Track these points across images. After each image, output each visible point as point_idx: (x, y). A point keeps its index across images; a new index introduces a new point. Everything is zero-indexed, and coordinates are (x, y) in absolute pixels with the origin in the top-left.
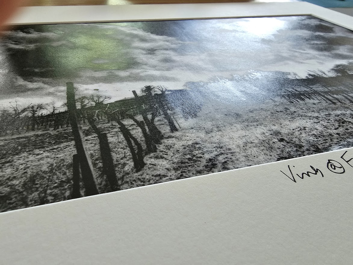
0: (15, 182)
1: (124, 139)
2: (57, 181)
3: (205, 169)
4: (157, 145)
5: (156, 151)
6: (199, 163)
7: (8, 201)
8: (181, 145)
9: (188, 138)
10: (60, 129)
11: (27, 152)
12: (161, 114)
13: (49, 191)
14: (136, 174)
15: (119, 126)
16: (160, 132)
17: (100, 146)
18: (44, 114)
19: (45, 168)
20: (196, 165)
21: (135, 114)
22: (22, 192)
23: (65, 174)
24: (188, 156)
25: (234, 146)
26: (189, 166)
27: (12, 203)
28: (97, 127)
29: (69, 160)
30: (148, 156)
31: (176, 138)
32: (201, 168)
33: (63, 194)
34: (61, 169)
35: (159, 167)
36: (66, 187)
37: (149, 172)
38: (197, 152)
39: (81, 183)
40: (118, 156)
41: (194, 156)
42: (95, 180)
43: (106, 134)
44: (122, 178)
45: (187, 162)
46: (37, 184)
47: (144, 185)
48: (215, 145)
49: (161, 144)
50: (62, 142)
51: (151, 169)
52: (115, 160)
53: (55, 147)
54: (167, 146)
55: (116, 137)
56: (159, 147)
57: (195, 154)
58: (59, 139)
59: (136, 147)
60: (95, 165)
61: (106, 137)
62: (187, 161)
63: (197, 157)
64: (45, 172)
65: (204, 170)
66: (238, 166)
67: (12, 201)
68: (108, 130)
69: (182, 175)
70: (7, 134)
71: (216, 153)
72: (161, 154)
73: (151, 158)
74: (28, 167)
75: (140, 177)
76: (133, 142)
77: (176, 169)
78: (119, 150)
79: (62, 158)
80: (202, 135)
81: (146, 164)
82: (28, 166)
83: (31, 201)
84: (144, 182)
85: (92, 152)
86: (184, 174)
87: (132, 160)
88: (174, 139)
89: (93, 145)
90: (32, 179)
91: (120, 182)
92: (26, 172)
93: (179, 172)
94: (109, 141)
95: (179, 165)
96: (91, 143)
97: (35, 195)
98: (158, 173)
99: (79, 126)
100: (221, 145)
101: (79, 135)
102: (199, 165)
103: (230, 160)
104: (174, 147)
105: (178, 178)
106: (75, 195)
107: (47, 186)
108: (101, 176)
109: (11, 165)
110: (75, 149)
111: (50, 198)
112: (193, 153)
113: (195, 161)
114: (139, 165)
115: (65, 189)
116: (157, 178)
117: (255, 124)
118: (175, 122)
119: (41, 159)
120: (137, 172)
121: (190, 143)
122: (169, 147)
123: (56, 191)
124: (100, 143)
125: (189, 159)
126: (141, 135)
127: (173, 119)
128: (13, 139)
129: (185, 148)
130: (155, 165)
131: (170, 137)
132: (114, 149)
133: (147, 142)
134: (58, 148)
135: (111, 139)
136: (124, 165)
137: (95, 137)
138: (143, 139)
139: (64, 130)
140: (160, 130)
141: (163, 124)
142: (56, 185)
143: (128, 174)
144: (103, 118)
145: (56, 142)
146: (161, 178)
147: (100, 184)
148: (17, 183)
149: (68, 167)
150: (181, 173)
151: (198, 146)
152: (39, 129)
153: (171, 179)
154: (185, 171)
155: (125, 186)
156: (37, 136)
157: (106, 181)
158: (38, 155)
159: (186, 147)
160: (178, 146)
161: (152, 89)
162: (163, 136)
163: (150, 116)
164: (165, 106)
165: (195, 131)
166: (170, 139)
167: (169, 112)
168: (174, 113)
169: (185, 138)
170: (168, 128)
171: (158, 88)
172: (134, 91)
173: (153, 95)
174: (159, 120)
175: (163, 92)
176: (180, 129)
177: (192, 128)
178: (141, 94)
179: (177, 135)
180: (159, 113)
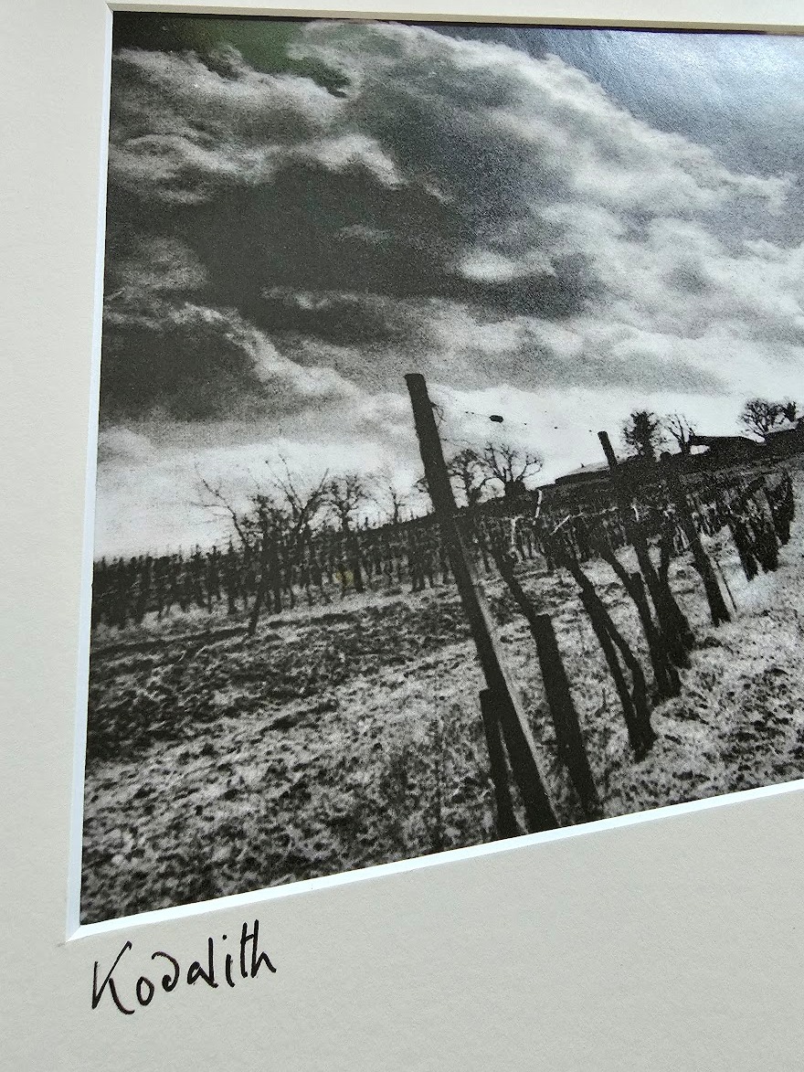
0: (361, 776)
1: (596, 642)
2: (457, 779)
3: (794, 761)
4: (680, 671)
5: (678, 694)
6: (782, 739)
7: (360, 837)
8: (738, 674)
9: (754, 650)
10: (429, 592)
11: (365, 674)
12: (686, 546)
13: (445, 811)
14: (636, 768)
15: (578, 590)
16: (684, 621)
17: (541, 663)
18: (371, 522)
19: (420, 735)
20: (772, 744)
21: (618, 542)
22: (383, 810)
23: (470, 756)
24: (756, 716)
26: (758, 748)
27: (371, 843)
28: (525, 589)
29: (473, 712)
30: (661, 709)
31: (725, 647)
32: (785, 758)
33: (479, 820)
34: (456, 740)
35: (687, 747)
36: (481, 799)
37: (666, 764)
38: (777, 702)
39: (512, 790)
40: (589, 704)
41: (770, 715)
42: (545, 782)
43: (548, 619)
44: (605, 779)
45: (753, 737)
46: (412, 787)
47: (655, 805)
49: (689, 667)
50: (443, 643)
51: (671, 754)
52: (582, 719)
53: (430, 660)
54: (705, 676)
55: (577, 633)
56: (685, 676)
57: (772, 710)
58: (434, 627)
59: (628, 674)
60: (537, 730)
61: (551, 631)
62: (752, 731)
63: (778, 721)
64: (421, 748)
65: (791, 764)
67: (369, 837)
68: (554, 605)
69: (741, 778)
70: (294, 601)
72: (691, 701)
73: (667, 715)
74: (381, 729)
75: (645, 778)
76: (619, 654)
77: (727, 758)
78: (589, 681)
79: (453, 701)
80: (790, 640)
81: (655, 737)
82: (380, 724)
83: (411, 838)
84: (656, 796)
85: (524, 684)
86: (746, 773)
87: (622, 720)
88: (720, 651)
89: (522, 659)
90: (399, 769)
91: (601, 792)
92: (378, 746)
93: (734, 767)
94: (561, 647)
95: (734, 744)
96: (518, 653)
97: (414, 821)
98: (686, 767)
99: (475, 582)
101: (482, 619)
102: (779, 748)
104: (721, 680)
105: (733, 788)
106: (506, 829)
107: (438, 794)
108: (555, 769)
109: (338, 719)
110: (479, 671)
111: (452, 832)
112: (767, 704)
113: (774, 733)
114: (642, 740)
115: (479, 807)
116: (686, 784)
118: (721, 585)
119: (404, 703)
120: (639, 758)
121: (761, 667)
122: (709, 680)
123: (461, 811)
124: (539, 654)
125: (759, 726)
126: (638, 630)
127: (717, 573)
128: (316, 621)
129: (747, 686)
130: (677, 741)
131: (711, 643)
132: (576, 680)
133: (655, 658)
134: (437, 663)
135: (565, 642)
136: (607, 733)
137: (522, 630)
138: (644, 645)
139: (442, 596)
140: (685, 613)
141: (692, 591)
142: (456, 792)
143: (617, 765)
144: (535, 553)
145: (428, 639)
146: (693, 785)
147: (558, 796)
148: (366, 780)
149: (476, 730)
150: (740, 769)
151: (778, 681)
152: (374, 587)
153: (717, 791)
154: (749, 764)
155: (615, 804)
156: (375, 613)
157: (569, 786)
158: (394, 686)
159: (750, 682)
160: (730, 679)
161: (653, 429)
162: (692, 637)
163: (655, 555)
164: (694, 514)
165: (772, 624)
166: (711, 651)
167: (705, 539)
168: (718, 547)
169: (747, 650)
170: (705, 607)
171: (669, 424)
172: (603, 437)
173: (658, 459)
174: (681, 574)
175: (685, 446)
176: (735, 615)
177: (765, 613)
178: (623, 450)
179: (729, 638)
180: (680, 543)
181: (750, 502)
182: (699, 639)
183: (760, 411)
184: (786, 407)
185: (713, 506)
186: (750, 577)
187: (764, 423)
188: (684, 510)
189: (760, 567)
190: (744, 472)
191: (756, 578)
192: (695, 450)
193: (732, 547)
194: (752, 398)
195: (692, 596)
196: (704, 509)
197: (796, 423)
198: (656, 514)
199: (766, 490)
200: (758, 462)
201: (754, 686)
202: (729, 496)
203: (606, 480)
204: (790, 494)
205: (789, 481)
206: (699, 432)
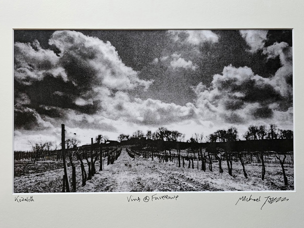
0: (46, 183)
1: (81, 171)
2: (58, 185)
4: (92, 176)
5: (91, 179)
7: (46, 189)
8: (101, 178)
9: (104, 175)
10: (59, 161)
11: (48, 171)
13: (56, 188)
14: (82, 187)
15: (81, 163)
16: (95, 170)
17: (73, 173)
18: (52, 149)
19: (54, 179)
21: (89, 157)
22: (49, 187)
23: (61, 183)
24: (101, 184)
25: (119, 182)
27: (47, 190)
28: (73, 162)
29: (62, 178)
30: (88, 181)
31: (100, 174)
32: (103, 189)
33: (60, 190)
34: (59, 181)
35: (90, 186)
36: (61, 188)
37: (86, 188)
38: (105, 182)
39: (65, 187)
40: (78, 179)
41: (103, 184)
42: (70, 187)
43: (75, 167)
44: (78, 188)
45: (100, 186)
46: (53, 185)
47: (83, 192)
48: (113, 180)
49: (94, 176)
50: (60, 168)
51: (87, 187)
52: (76, 181)
53: (57, 170)
54: (95, 178)
55: (79, 169)
56: (92, 177)
58: (59, 166)
59: (84, 176)
60: (70, 181)
61: (75, 169)
62: (100, 185)
64: (54, 181)
66: (116, 191)
67: (47, 189)
68: (76, 165)
69: (96, 191)
70: (40, 160)
71: (111, 184)
72: (92, 181)
73: (88, 182)
74: (49, 178)
75: (83, 189)
76: (84, 173)
77: (95, 188)
78: (79, 176)
79: (60, 176)
80: (110, 175)
81: (86, 184)
82: (49, 177)
83: (52, 190)
84: (84, 191)
85: (69, 175)
86: (97, 190)
87: (82, 181)
88: (99, 175)
89: (70, 172)
90: (51, 183)
91: (77, 189)
92: (49, 180)
93: (96, 189)
94: (76, 171)
96: (70, 171)
97: (52, 189)
98: (89, 188)
99: (66, 160)
100: (115, 181)
101: (65, 166)
103: (115, 188)
105: (94, 192)
106: (63, 191)
107: (56, 186)
108: (71, 186)
109: (44, 176)
110: (64, 172)
111: (56, 191)
113: (103, 186)
114: (84, 184)
115: (60, 189)
116: (88, 190)
117: (134, 173)
118: (103, 165)
119: (53, 175)
120: (83, 186)
122: (96, 178)
123: (58, 189)
124: (72, 171)
125: (101, 185)
126: (88, 170)
127: (103, 164)
128: (43, 163)
129: (101, 180)
130: (89, 185)
131: (98, 173)
132: (77, 176)
133: (89, 174)
134: (58, 171)
135: (77, 170)
136: (79, 183)
137: (71, 168)
138: (88, 172)
139: (60, 162)
140: (96, 169)
141: (98, 166)
142: (58, 186)
143: (80, 187)
144: (75, 157)
145: (58, 167)
146: (89, 191)
147: (71, 189)
148: (47, 183)
149: (62, 180)
151: (106, 180)
152: (51, 159)
153: (92, 192)
155: (78, 191)
156: (51, 163)
157: (73, 188)
158: (52, 173)
160: (99, 179)
161: (101, 138)
162: (95, 172)
163: (94, 160)
164: (103, 154)
165: (109, 172)
166: (98, 175)
167: (103, 158)
168: (104, 160)
169: (103, 175)
170: (99, 168)
171: (104, 138)
172: (92, 139)
173: (100, 144)
174: (97, 163)
175: (105, 142)
176: (103, 170)
177: (108, 170)
178: (95, 141)
179: (101, 173)
180: (99, 158)
181: (113, 153)
182: (96, 173)
183: (122, 136)
184: (127, 136)
185: (106, 153)
186: (108, 165)
187: (122, 139)
188: (101, 153)
189: (110, 163)
190: (114, 147)
191: (109, 165)
192: (107, 143)
193: (107, 160)
194: (121, 134)
195: (97, 166)
196: (105, 153)
197: (128, 139)
198: (96, 153)
199: (117, 151)
200: (117, 146)
201: (102, 180)
202: (110, 151)
203: (90, 147)
204: (121, 152)
205: (122, 150)
206: (109, 140)
